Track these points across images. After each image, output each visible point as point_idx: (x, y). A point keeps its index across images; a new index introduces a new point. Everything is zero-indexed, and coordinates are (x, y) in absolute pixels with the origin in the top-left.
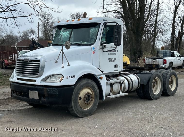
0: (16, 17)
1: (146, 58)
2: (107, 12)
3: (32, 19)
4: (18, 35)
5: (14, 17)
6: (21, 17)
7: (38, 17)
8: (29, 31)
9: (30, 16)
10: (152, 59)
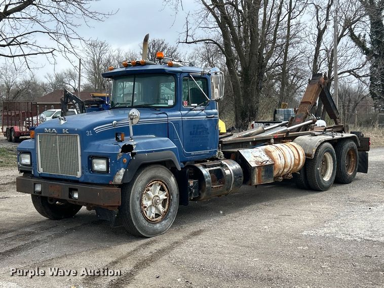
0: (28, 55)
1: (255, 122)
2: (193, 42)
3: (55, 57)
4: (46, 81)
5: (24, 55)
6: (36, 54)
7: (64, 55)
8: (65, 73)
9: (51, 52)
10: (265, 124)
